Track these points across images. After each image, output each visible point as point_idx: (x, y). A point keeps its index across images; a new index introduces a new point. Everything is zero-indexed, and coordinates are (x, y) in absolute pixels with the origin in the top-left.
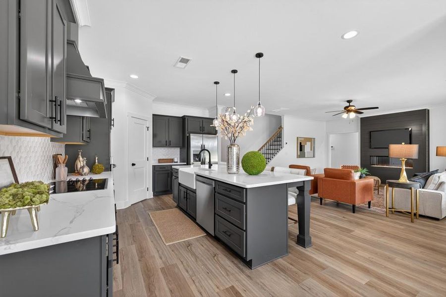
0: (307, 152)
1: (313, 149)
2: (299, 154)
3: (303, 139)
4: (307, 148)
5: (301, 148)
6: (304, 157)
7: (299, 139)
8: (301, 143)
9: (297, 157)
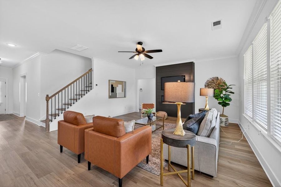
0: (118, 93)
1: (124, 90)
2: (110, 95)
3: (114, 82)
4: (119, 89)
5: (113, 89)
6: (115, 97)
7: (111, 82)
8: (112, 85)
9: (109, 98)
